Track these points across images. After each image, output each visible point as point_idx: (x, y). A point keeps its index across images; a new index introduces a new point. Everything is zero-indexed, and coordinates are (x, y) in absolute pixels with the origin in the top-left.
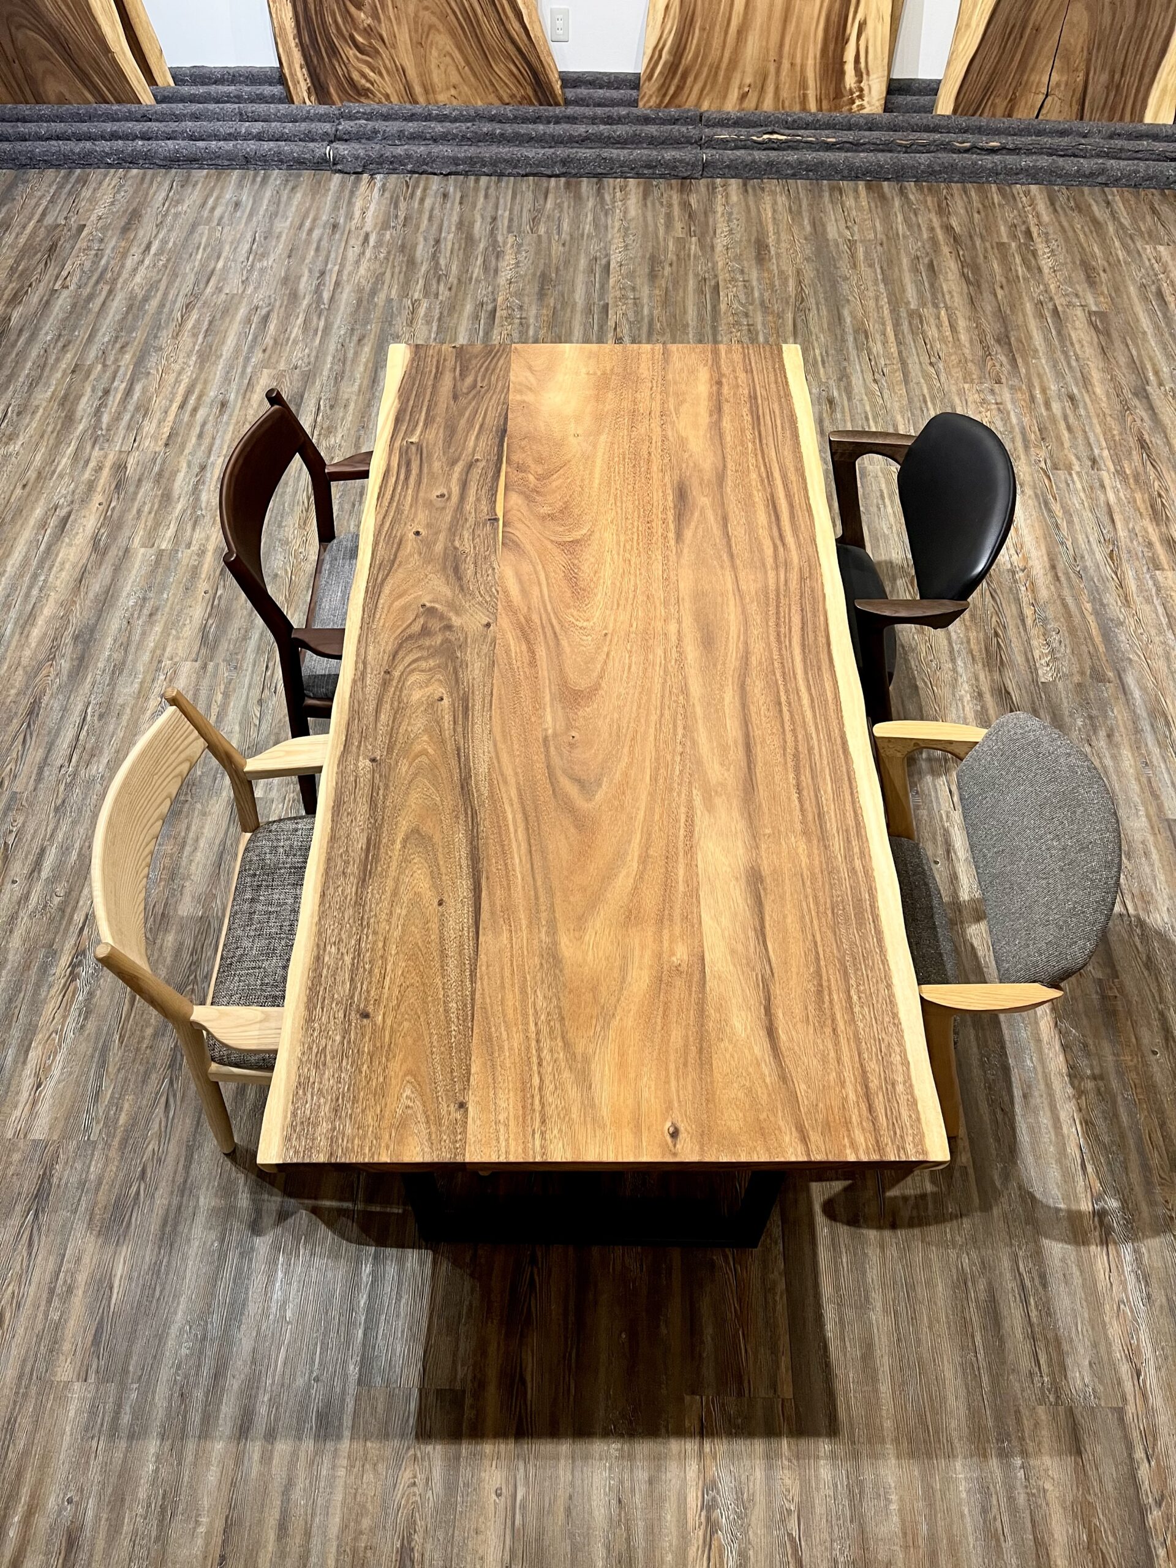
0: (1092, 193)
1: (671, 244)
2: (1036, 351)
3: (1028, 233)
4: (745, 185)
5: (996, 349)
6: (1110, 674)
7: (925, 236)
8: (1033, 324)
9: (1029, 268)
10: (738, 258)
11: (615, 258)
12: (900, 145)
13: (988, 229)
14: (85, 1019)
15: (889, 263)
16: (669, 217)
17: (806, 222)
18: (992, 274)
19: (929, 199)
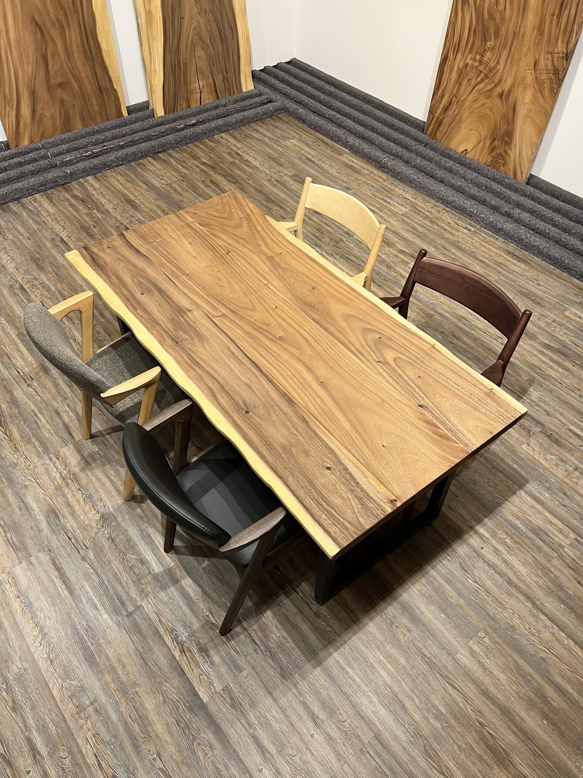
0: (246, 129)
1: (85, 217)
2: (286, 200)
3: (238, 154)
4: (96, 178)
5: (270, 205)
6: (432, 312)
7: (198, 170)
8: (274, 189)
9: (251, 168)
10: (124, 211)
11: (64, 235)
12: (154, 135)
13: (220, 158)
15: (194, 188)
16: (71, 205)
17: (141, 184)
18: (240, 176)
19: (185, 154)
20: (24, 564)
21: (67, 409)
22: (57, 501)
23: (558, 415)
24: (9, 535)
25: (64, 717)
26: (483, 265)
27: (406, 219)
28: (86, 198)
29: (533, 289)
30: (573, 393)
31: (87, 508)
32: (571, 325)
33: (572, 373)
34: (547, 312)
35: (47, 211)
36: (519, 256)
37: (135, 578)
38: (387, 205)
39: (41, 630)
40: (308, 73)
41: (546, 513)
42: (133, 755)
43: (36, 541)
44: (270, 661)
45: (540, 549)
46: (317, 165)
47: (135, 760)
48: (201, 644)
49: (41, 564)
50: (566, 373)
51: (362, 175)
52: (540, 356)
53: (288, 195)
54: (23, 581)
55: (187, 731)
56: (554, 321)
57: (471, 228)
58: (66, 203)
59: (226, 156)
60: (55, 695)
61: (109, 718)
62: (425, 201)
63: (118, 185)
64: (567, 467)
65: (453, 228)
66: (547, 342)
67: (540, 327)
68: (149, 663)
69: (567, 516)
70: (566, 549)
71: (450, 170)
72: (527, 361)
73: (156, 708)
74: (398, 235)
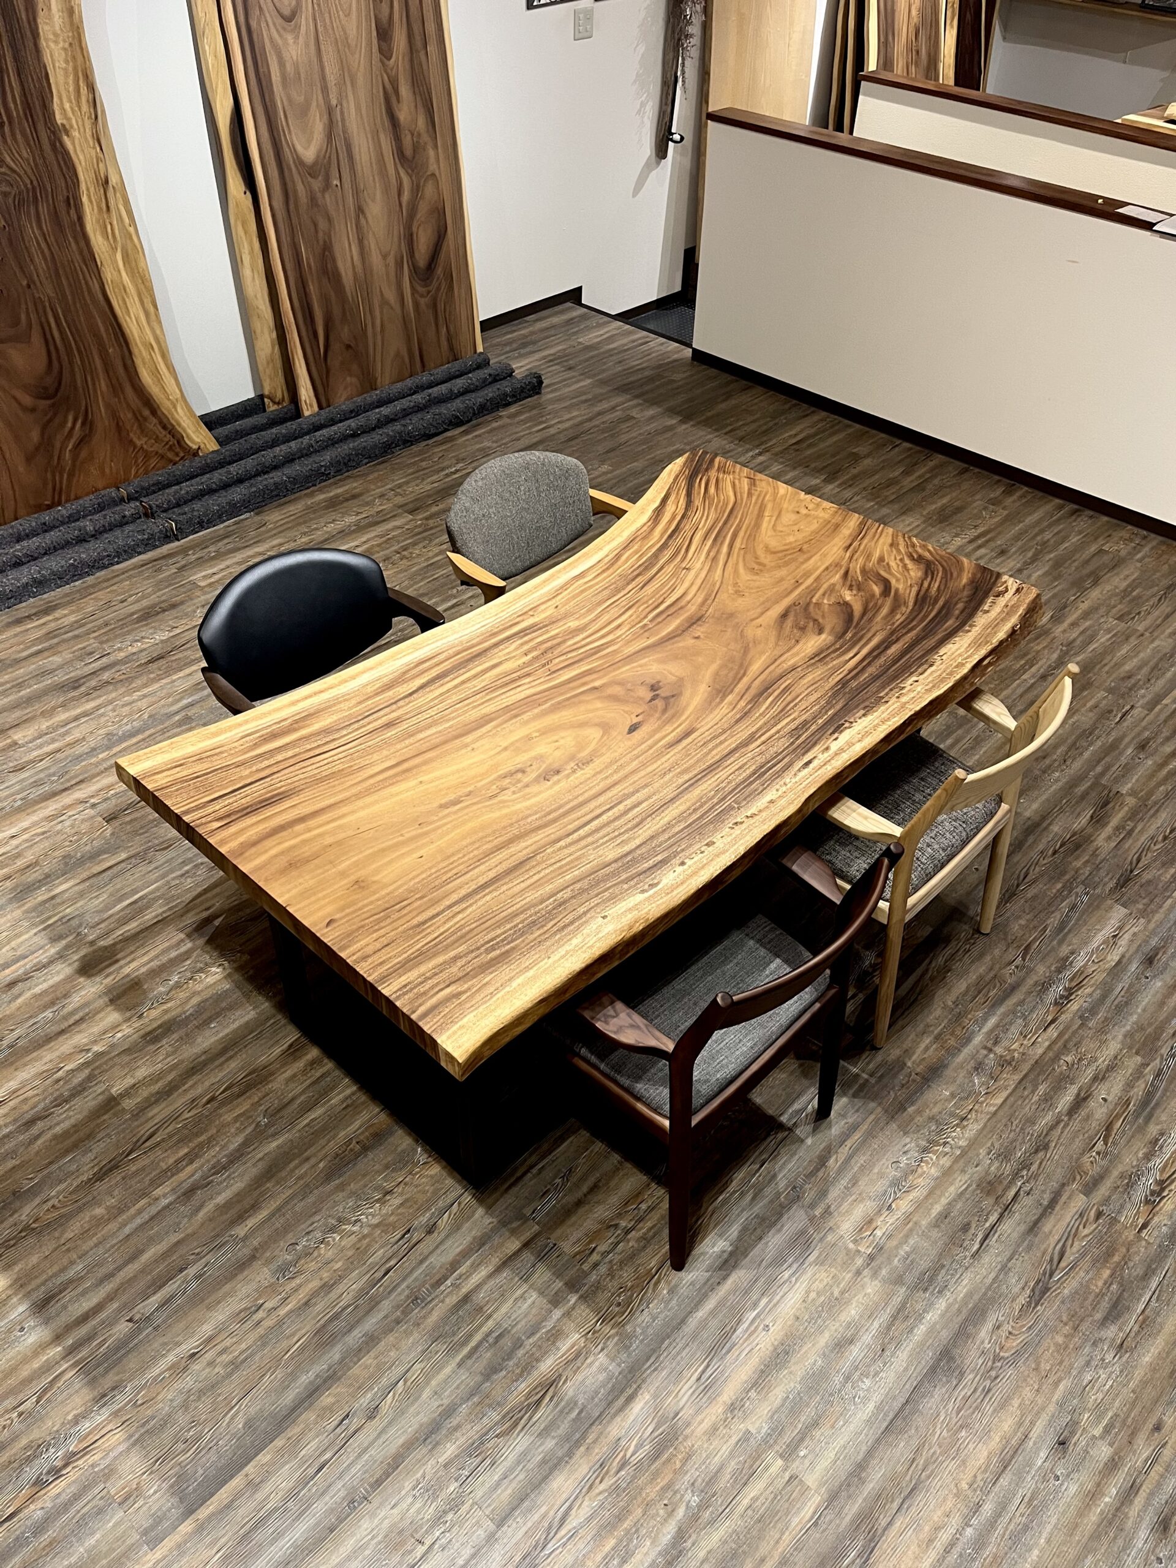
14: (1068, 957)
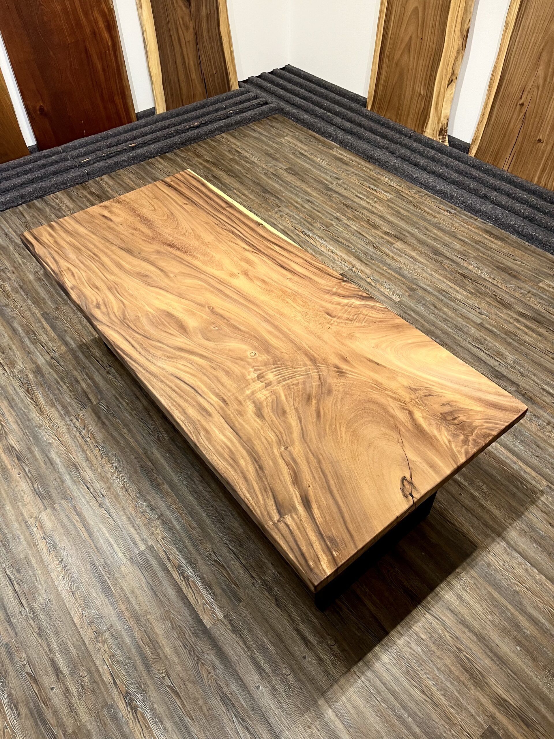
20: (49, 510)
21: (86, 377)
22: (78, 457)
23: (532, 376)
24: (36, 486)
25: (84, 641)
26: (462, 243)
27: (391, 204)
28: (102, 194)
29: (509, 264)
30: (546, 356)
31: (104, 462)
32: (546, 295)
33: (545, 338)
34: (522, 284)
35: (67, 206)
36: (497, 234)
37: (146, 522)
38: (374, 192)
39: (64, 566)
40: (301, 77)
41: (520, 463)
42: (145, 674)
43: (59, 490)
44: (266, 593)
45: (514, 495)
46: (309, 159)
47: (146, 677)
48: (204, 578)
49: (63, 509)
50: (540, 338)
51: (351, 167)
52: (515, 323)
53: (283, 186)
54: (48, 524)
55: (192, 653)
56: (529, 292)
57: (451, 210)
58: (84, 199)
59: (227, 153)
60: (76, 622)
61: (123, 642)
62: (409, 188)
63: (130, 182)
64: (540, 422)
65: (434, 212)
66: (522, 310)
67: (515, 298)
68: (159, 595)
69: (540, 465)
70: (538, 495)
71: (433, 159)
72: (503, 328)
73: (165, 633)
74: (384, 219)
